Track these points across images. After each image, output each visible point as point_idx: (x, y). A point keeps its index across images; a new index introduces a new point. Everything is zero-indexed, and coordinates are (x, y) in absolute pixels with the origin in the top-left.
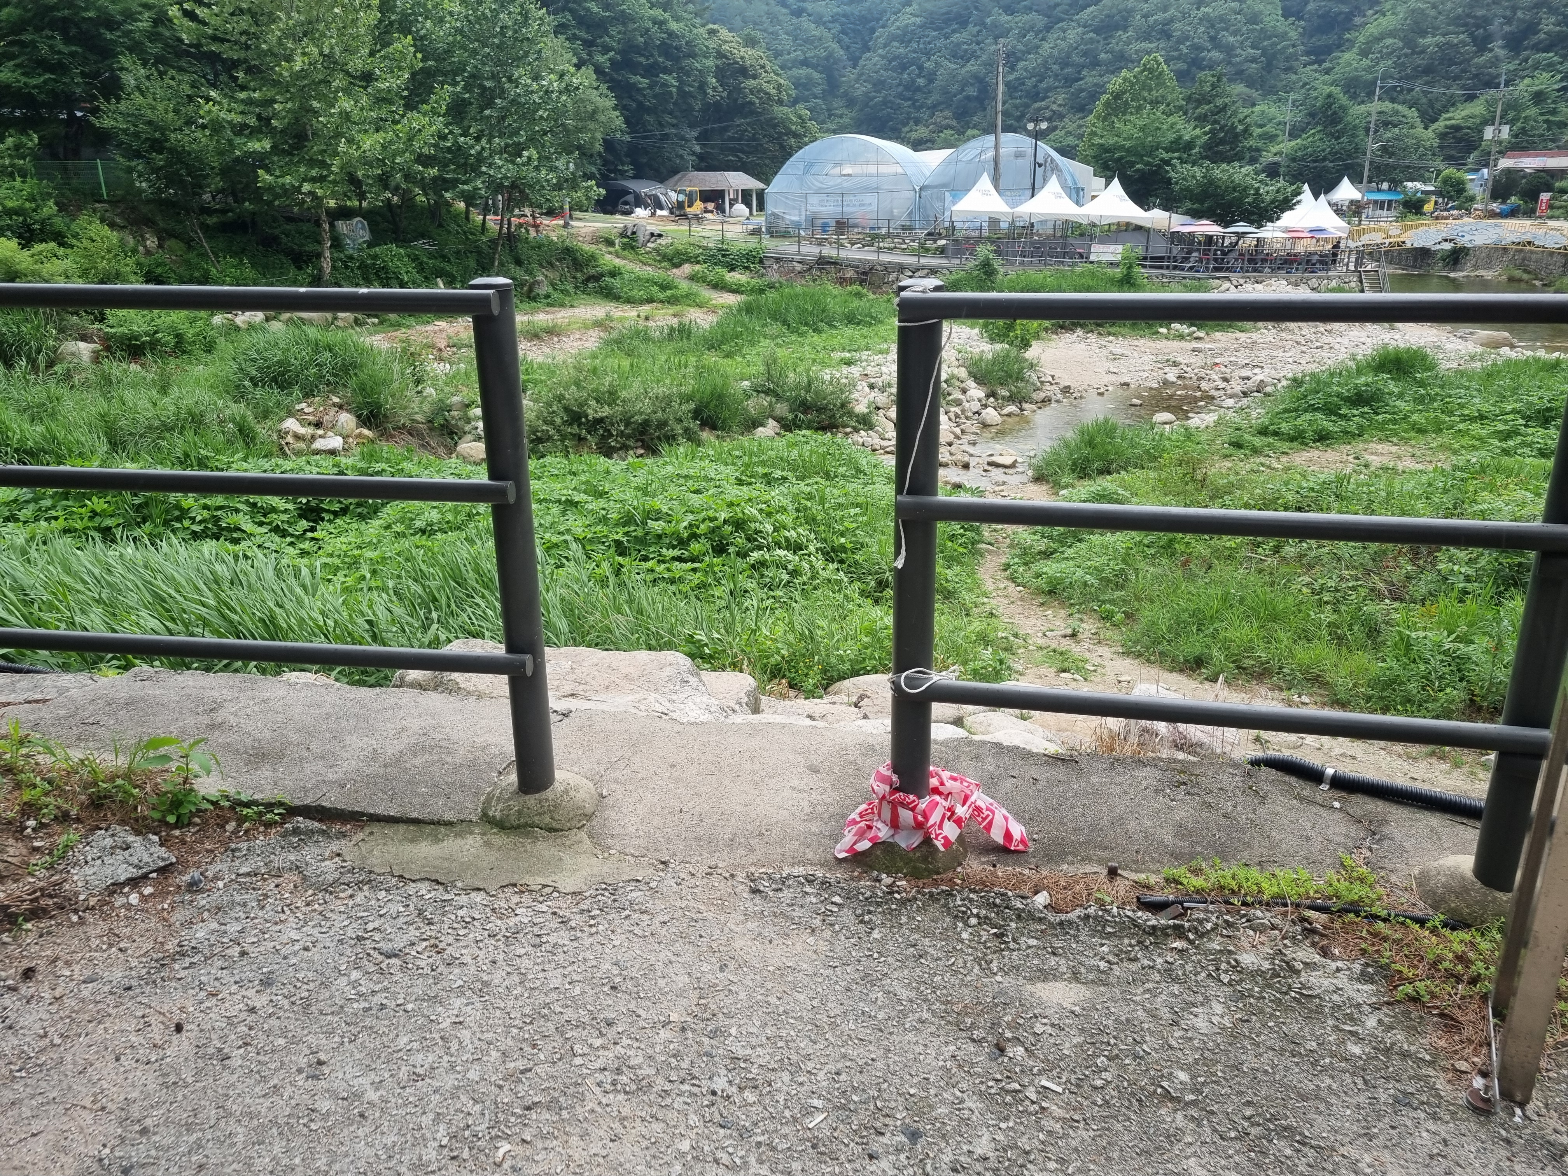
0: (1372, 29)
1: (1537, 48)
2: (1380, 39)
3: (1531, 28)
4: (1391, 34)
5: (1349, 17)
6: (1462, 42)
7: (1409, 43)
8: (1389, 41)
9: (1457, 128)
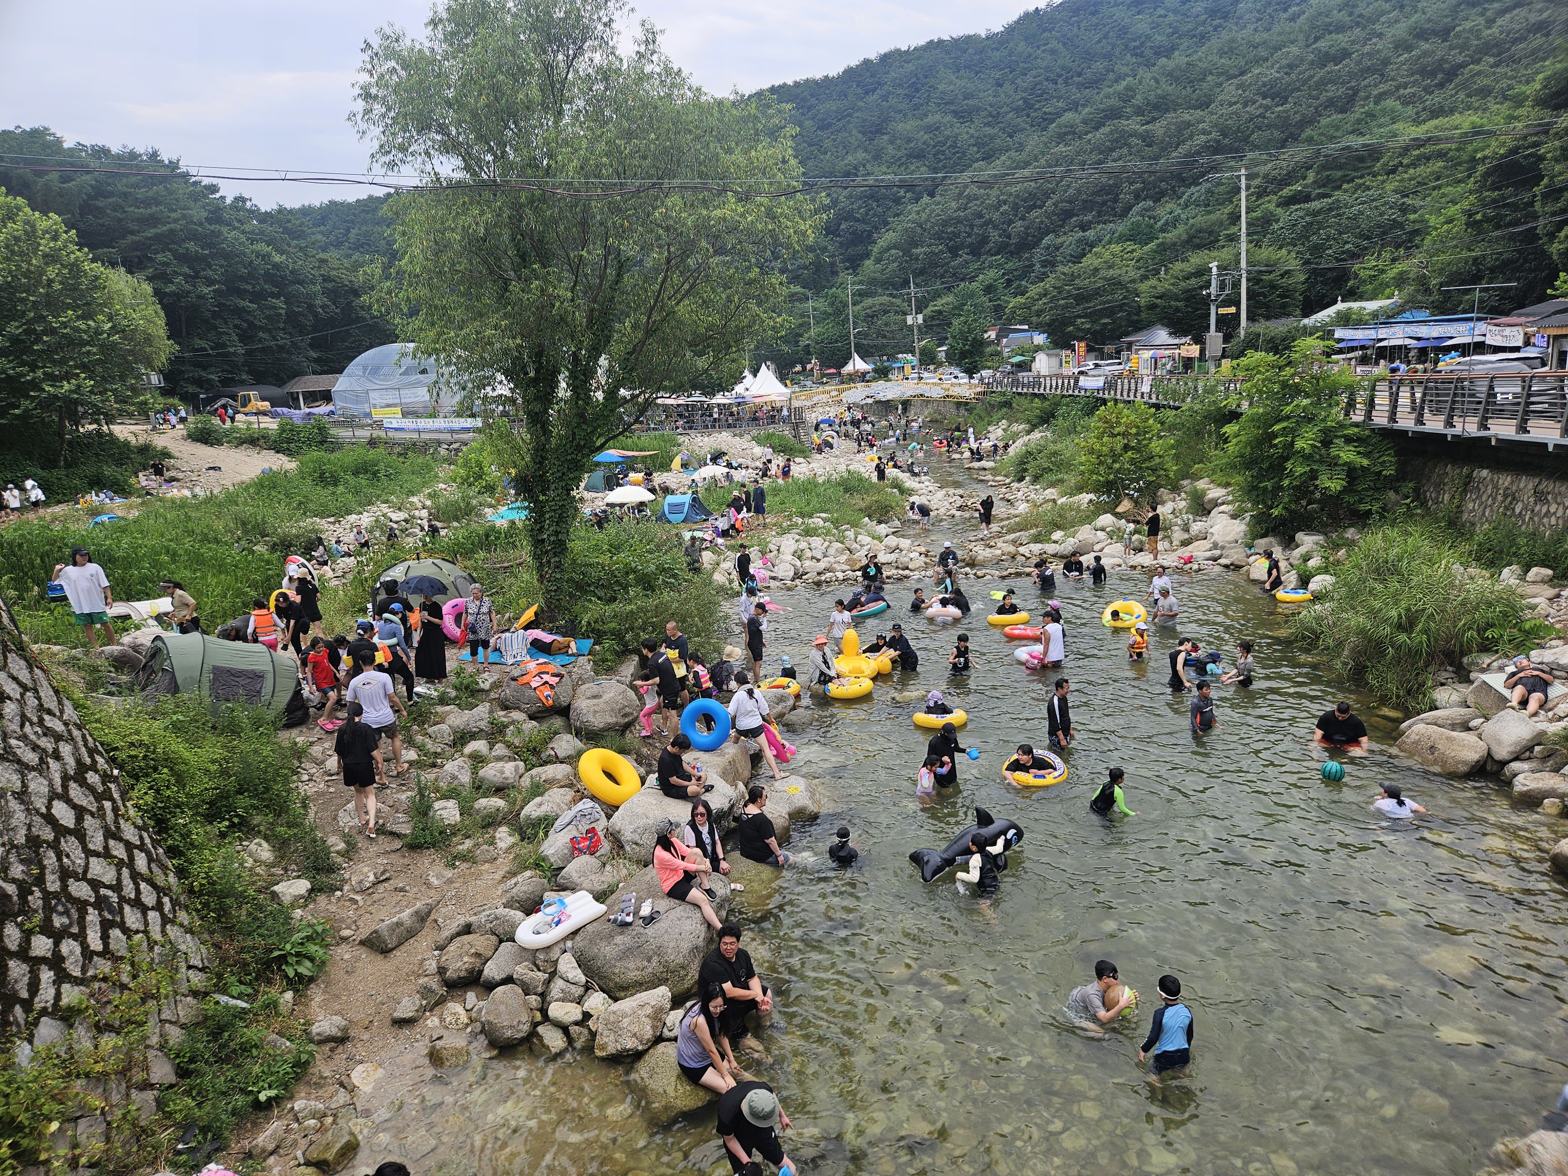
0: (882, 243)
1: (990, 253)
2: (888, 249)
3: (984, 240)
4: (895, 247)
5: (870, 234)
6: (941, 251)
7: (907, 252)
8: (893, 252)
9: (940, 312)
